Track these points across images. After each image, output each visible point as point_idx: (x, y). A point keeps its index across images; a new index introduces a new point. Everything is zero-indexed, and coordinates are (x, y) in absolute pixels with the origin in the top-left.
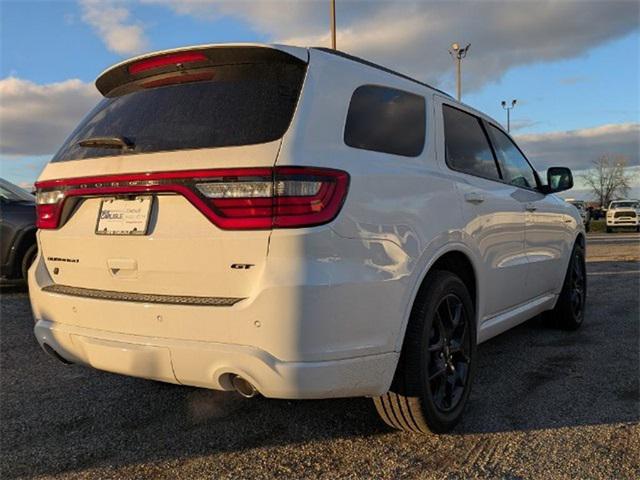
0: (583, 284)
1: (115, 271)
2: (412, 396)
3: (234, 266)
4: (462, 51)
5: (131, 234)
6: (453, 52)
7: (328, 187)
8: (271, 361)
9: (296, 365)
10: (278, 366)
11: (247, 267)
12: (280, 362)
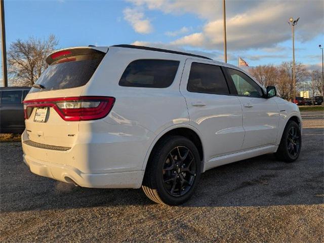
0: (299, 139)
1: (39, 136)
2: (154, 189)
3: (69, 135)
4: (295, 21)
5: (41, 122)
6: (290, 22)
7: (104, 104)
8: (79, 172)
9: (89, 174)
10: (82, 175)
11: (73, 135)
12: (83, 173)
